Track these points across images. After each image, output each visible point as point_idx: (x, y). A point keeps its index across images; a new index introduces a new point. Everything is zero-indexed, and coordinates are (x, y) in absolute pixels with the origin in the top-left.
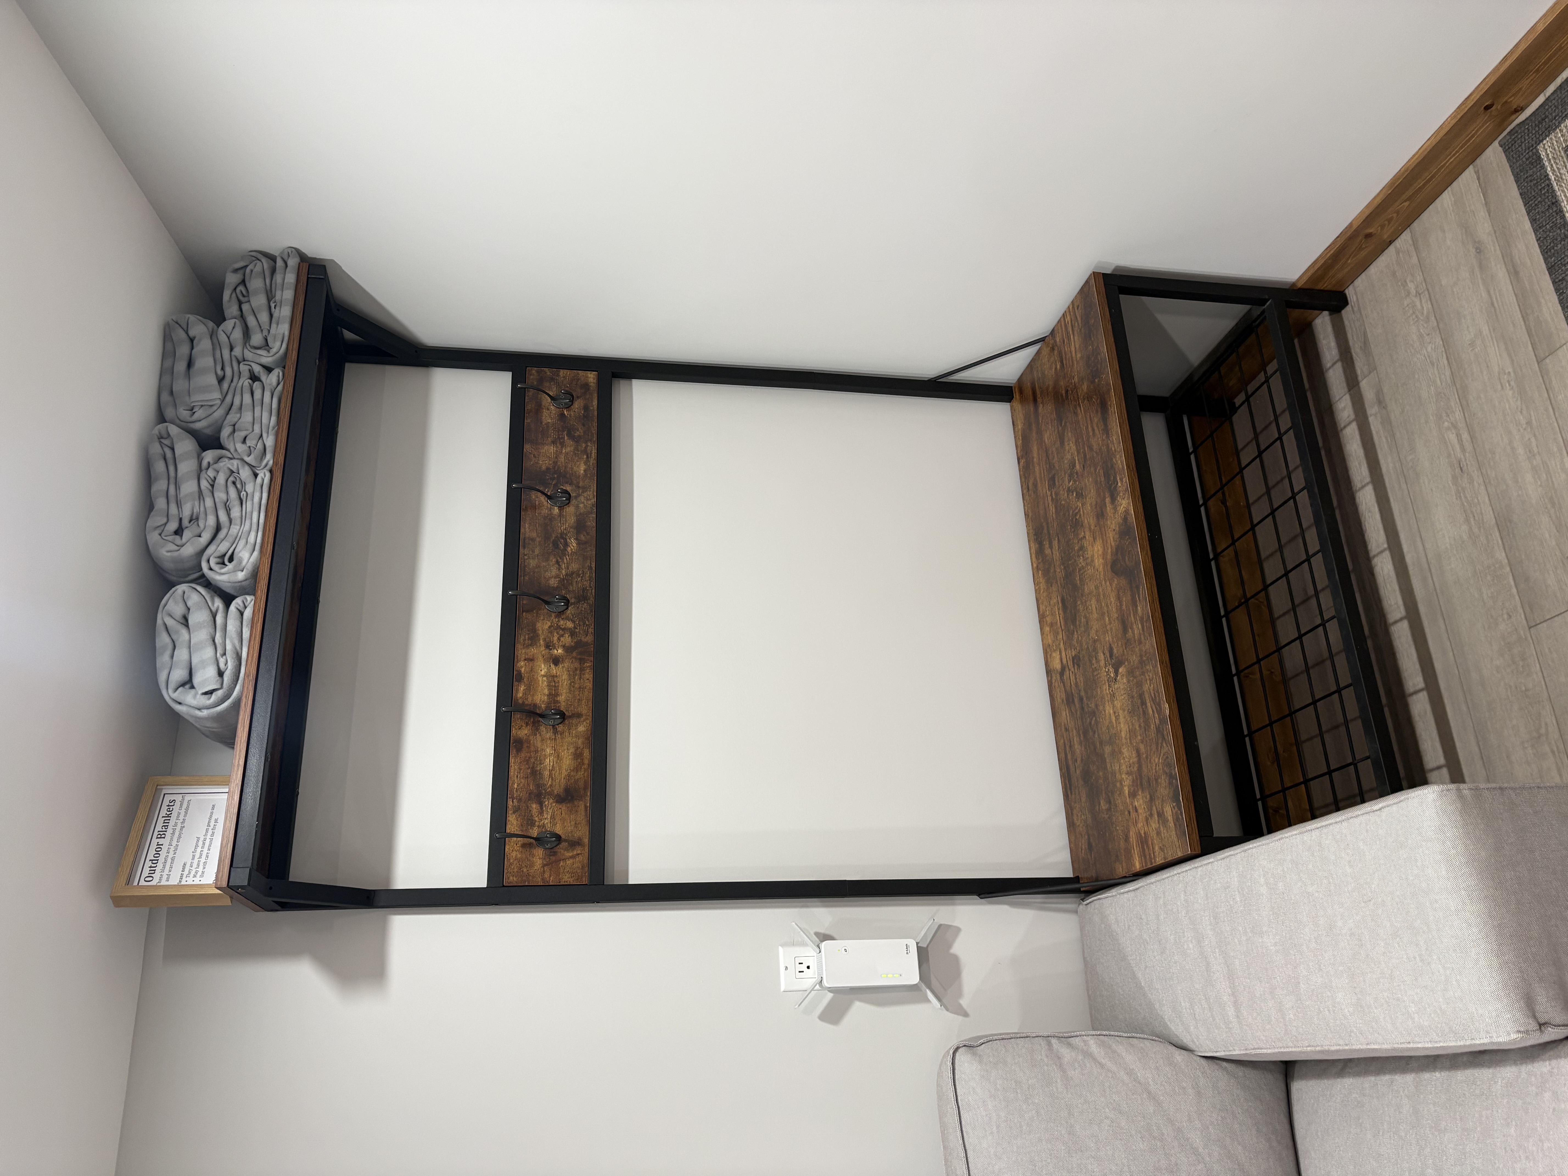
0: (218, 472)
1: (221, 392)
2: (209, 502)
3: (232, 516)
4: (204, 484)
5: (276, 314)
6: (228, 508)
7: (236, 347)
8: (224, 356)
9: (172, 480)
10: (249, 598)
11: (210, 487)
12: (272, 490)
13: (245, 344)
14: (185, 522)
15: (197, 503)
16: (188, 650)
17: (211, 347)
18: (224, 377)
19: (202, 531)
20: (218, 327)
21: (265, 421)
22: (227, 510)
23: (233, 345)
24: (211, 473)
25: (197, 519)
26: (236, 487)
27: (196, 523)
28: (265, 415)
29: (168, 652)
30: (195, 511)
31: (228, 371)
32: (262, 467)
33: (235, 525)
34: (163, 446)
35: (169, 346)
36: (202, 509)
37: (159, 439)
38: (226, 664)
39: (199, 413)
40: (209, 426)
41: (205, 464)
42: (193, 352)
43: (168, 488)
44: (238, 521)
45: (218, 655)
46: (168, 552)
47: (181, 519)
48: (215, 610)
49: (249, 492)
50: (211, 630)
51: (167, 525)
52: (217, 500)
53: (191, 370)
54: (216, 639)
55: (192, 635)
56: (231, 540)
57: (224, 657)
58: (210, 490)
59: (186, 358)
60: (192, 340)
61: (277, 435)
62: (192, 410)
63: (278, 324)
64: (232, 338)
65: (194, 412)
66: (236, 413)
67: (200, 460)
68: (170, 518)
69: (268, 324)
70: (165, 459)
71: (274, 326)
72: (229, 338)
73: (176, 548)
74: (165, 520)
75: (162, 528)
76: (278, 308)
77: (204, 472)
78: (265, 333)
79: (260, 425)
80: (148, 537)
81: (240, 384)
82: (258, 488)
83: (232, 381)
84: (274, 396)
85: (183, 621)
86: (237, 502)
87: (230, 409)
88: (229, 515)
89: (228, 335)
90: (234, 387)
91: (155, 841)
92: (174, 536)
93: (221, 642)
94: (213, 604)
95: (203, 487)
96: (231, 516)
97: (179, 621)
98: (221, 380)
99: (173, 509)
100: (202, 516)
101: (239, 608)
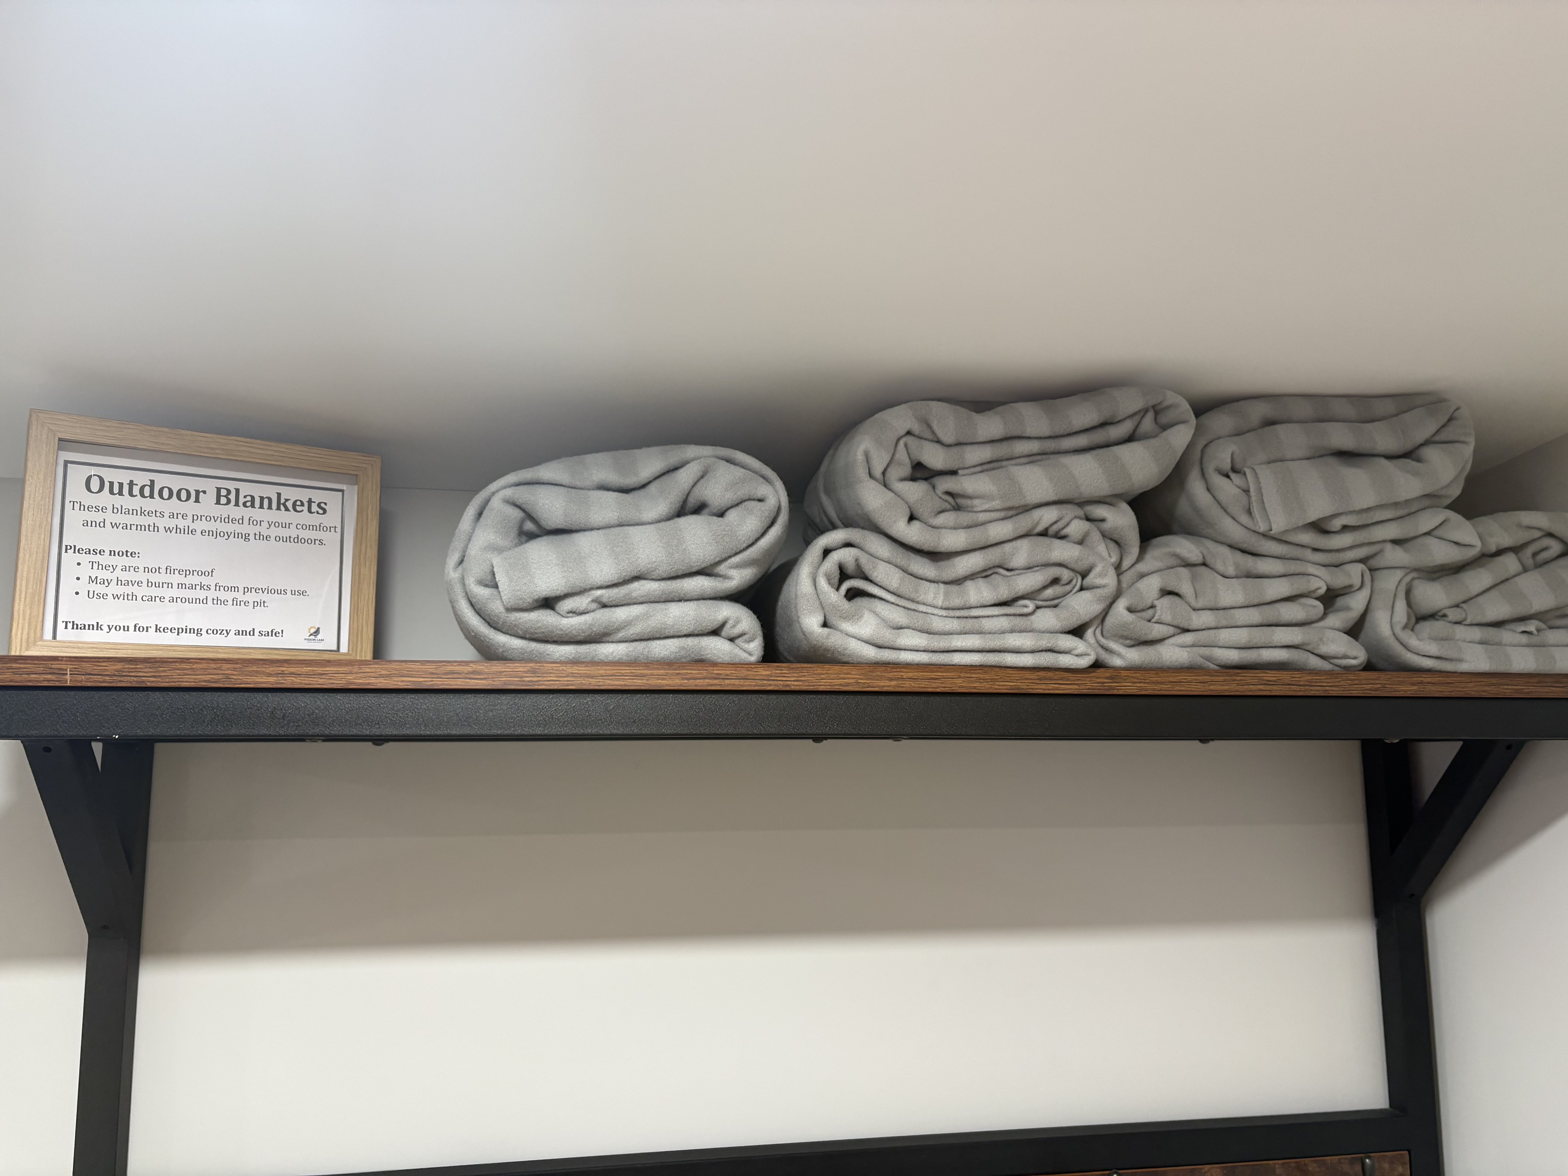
0: (1081, 542)
1: (1286, 531)
2: (1000, 530)
3: (970, 585)
4: (1047, 516)
5: (1507, 636)
6: (989, 572)
7: (1407, 551)
8: (1379, 527)
9: (1051, 445)
10: (755, 647)
11: (1040, 528)
12: (1042, 674)
13: (1416, 570)
14: (945, 484)
15: (997, 504)
16: (616, 522)
17: (1402, 499)
18: (1326, 532)
19: (925, 523)
20: (1450, 507)
21: (1225, 636)
22: (985, 570)
23: (1409, 545)
24: (1077, 528)
25: (958, 508)
26: (1045, 587)
27: (948, 507)
28: (1241, 636)
29: (612, 477)
30: (976, 502)
31: (1346, 540)
32: (1103, 641)
33: (946, 595)
34: (1137, 418)
35: (1389, 407)
36: (982, 517)
37: (1153, 407)
38: (574, 613)
39: (1228, 489)
40: (1197, 510)
41: (1100, 511)
42: (1383, 461)
43: (1029, 438)
44: (957, 602)
45: (599, 592)
46: (867, 455)
47: (953, 473)
48: (721, 573)
49: (1033, 617)
50: (664, 570)
51: (938, 446)
52: (1007, 547)
53: (1332, 460)
54: (643, 582)
55: (652, 526)
56: (905, 590)
57: (594, 606)
58: (1034, 528)
59: (1364, 445)
60: (1408, 455)
61: (1191, 669)
62: (1234, 470)
63: (1481, 643)
64: (1431, 541)
65: (1228, 476)
66: (1237, 566)
67: (1108, 500)
68: (955, 450)
69: (1479, 619)
70: (1103, 425)
71: (1477, 633)
72: (1428, 533)
73: (878, 471)
74: (948, 438)
75: (928, 435)
76: (1524, 639)
77: (1080, 512)
78: (1453, 615)
79: (1213, 624)
80: (903, 406)
81: (1311, 569)
82: (1045, 642)
83: (1316, 550)
84: (1292, 651)
85: (692, 501)
86: (1004, 593)
87: (1244, 551)
88: (972, 576)
89: (1435, 533)
90: (1300, 556)
91: (210, 486)
92: (907, 461)
93: (634, 595)
94: (737, 566)
95: (1037, 514)
96: (969, 583)
97: (692, 495)
98: (1319, 527)
99: (975, 455)
100: (964, 518)
101: (728, 626)
